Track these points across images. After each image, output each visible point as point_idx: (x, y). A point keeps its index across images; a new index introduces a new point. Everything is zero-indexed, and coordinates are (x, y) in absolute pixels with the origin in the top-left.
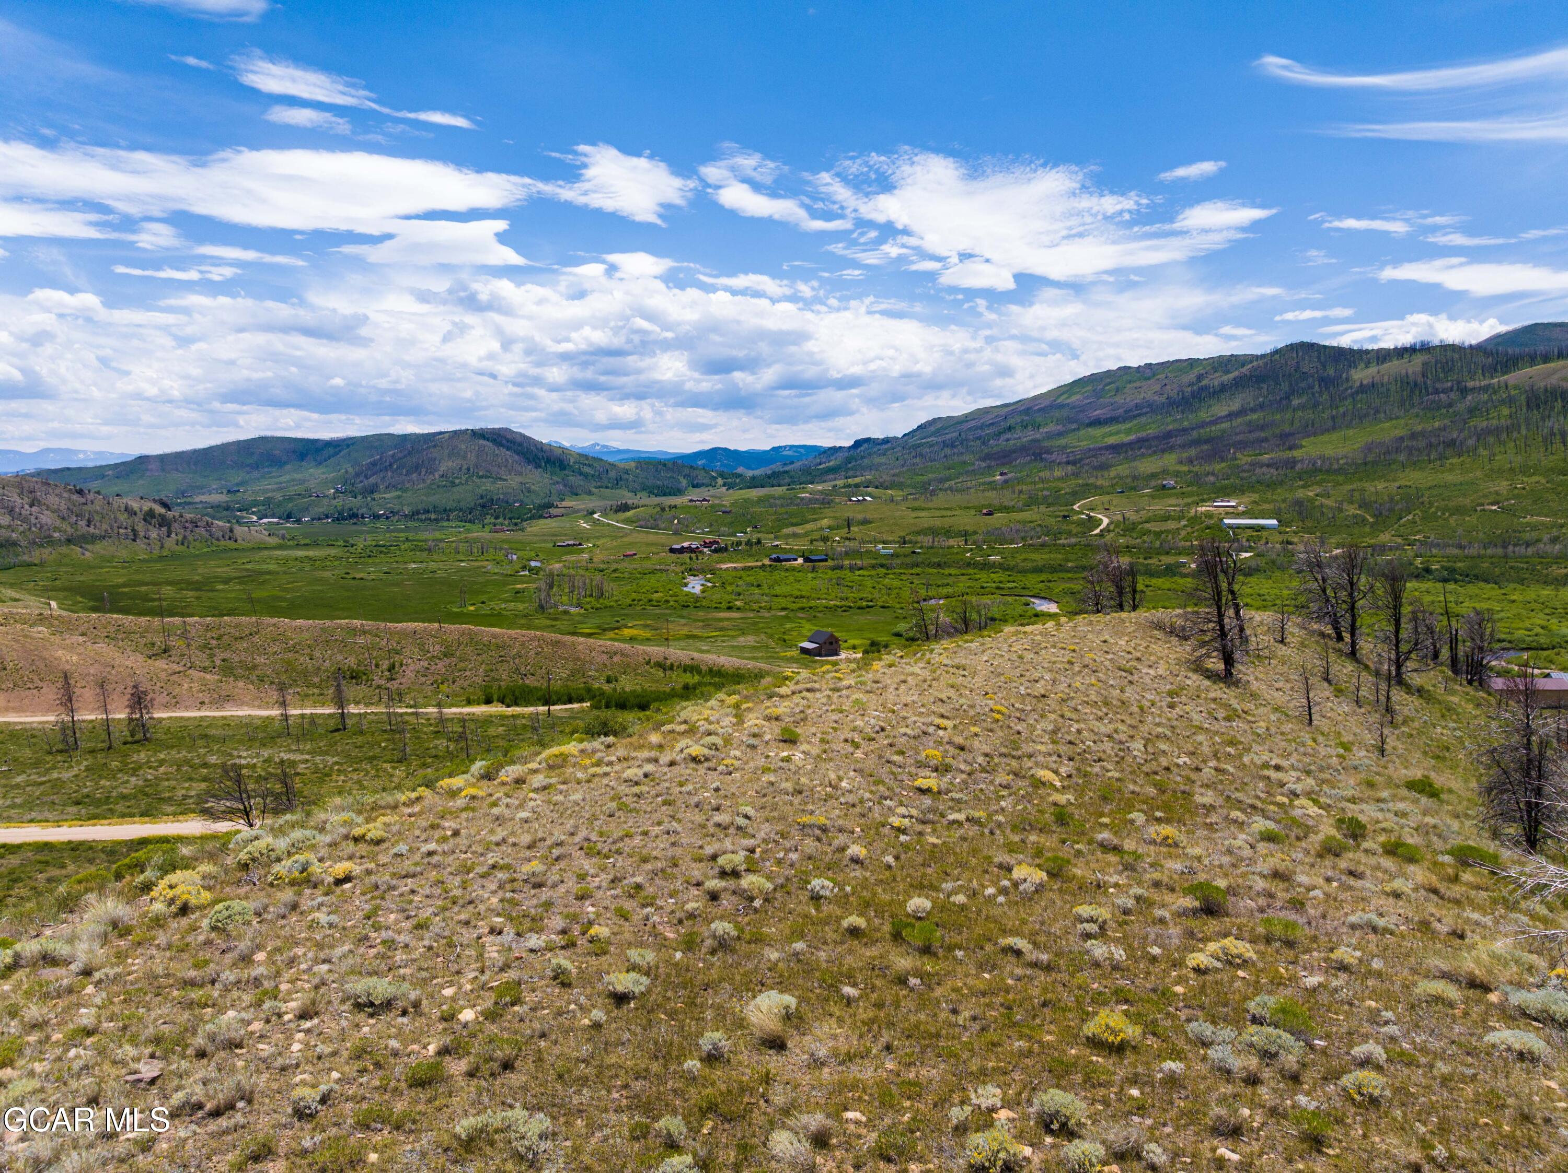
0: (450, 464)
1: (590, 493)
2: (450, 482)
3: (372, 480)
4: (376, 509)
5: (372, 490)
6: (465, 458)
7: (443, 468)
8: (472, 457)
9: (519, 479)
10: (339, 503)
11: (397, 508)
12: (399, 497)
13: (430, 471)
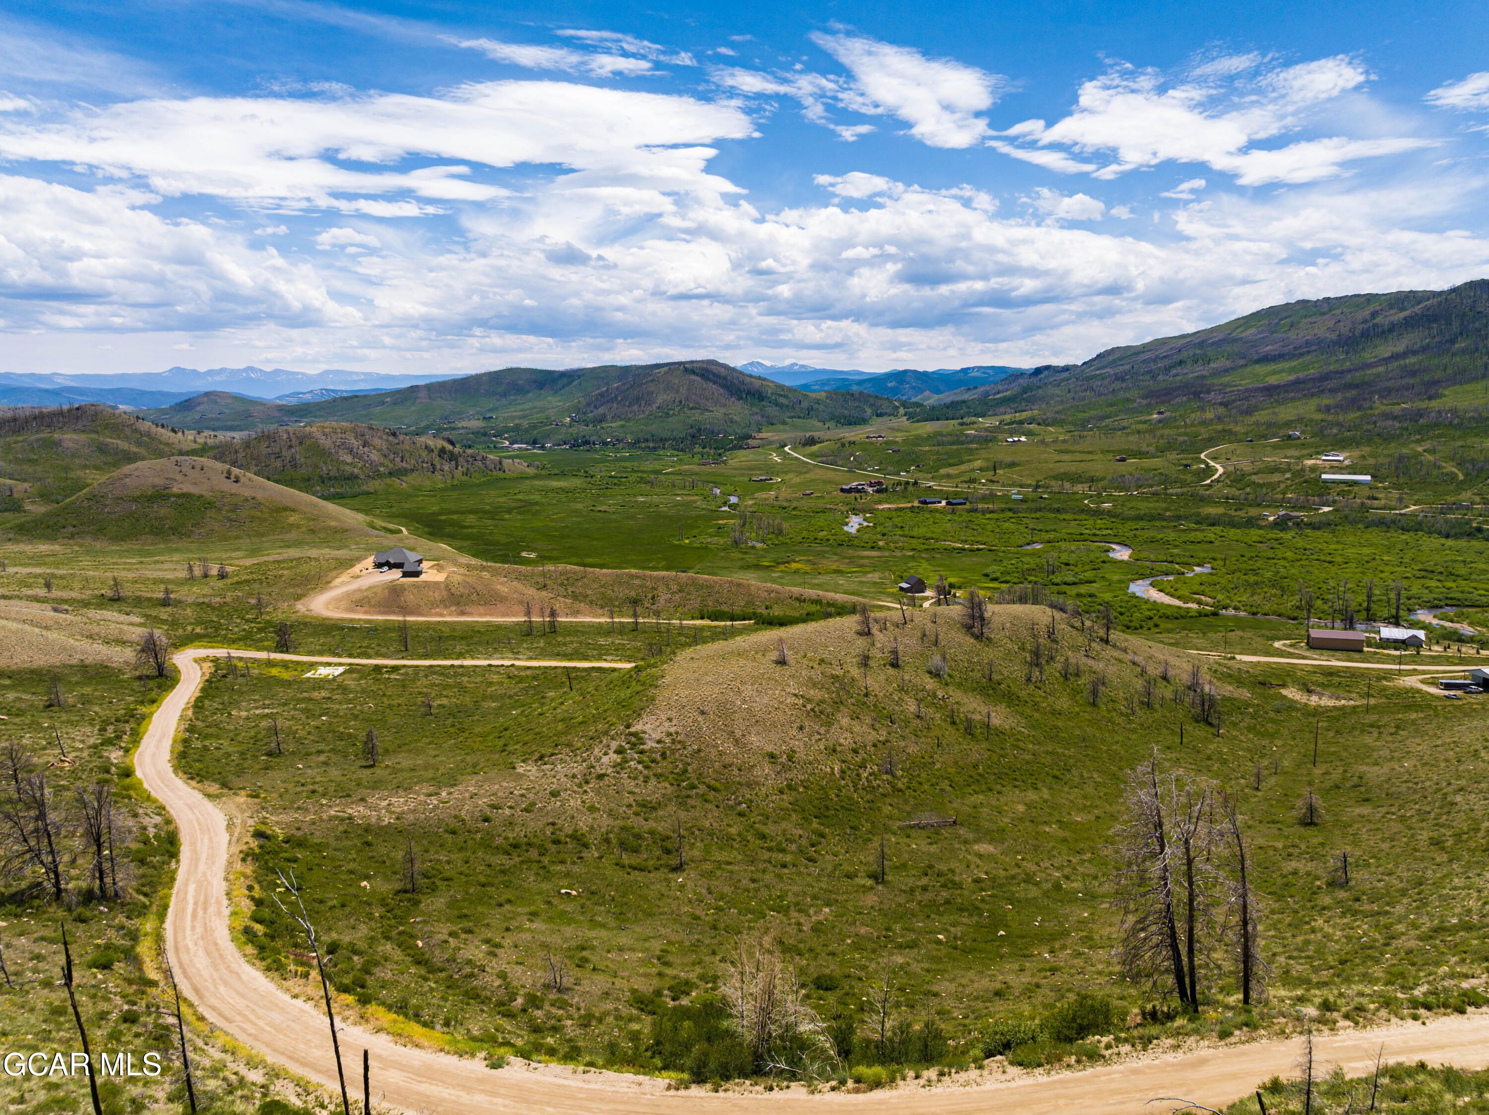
0: (665, 397)
1: (784, 423)
2: (665, 413)
3: (601, 410)
4: (604, 436)
5: (601, 419)
6: (677, 392)
7: (659, 401)
8: (683, 391)
9: (723, 410)
10: (573, 431)
11: (622, 436)
12: (623, 426)
13: (649, 403)
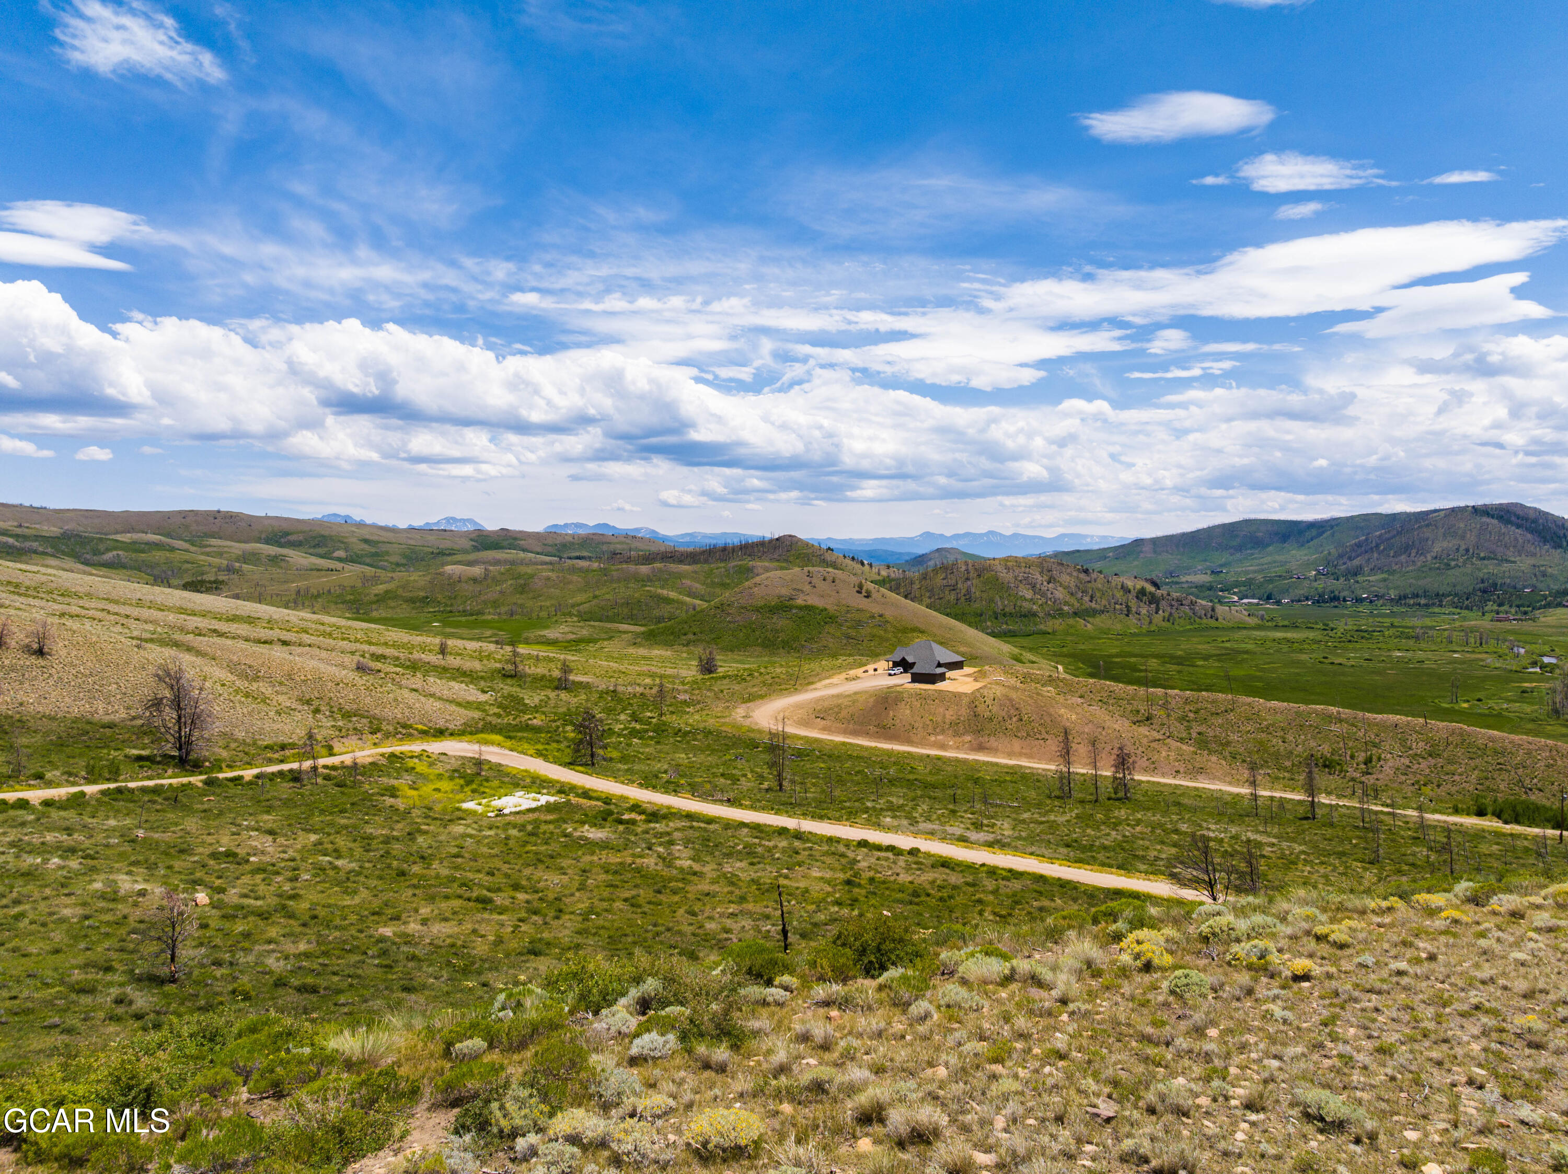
0: (1445, 544)
2: (1444, 563)
3: (1356, 562)
4: (1358, 592)
5: (1356, 572)
6: (1463, 537)
7: (1437, 548)
8: (1472, 537)
9: (1531, 561)
10: (1320, 585)
11: (1382, 591)
12: (1385, 580)
13: (1421, 552)
